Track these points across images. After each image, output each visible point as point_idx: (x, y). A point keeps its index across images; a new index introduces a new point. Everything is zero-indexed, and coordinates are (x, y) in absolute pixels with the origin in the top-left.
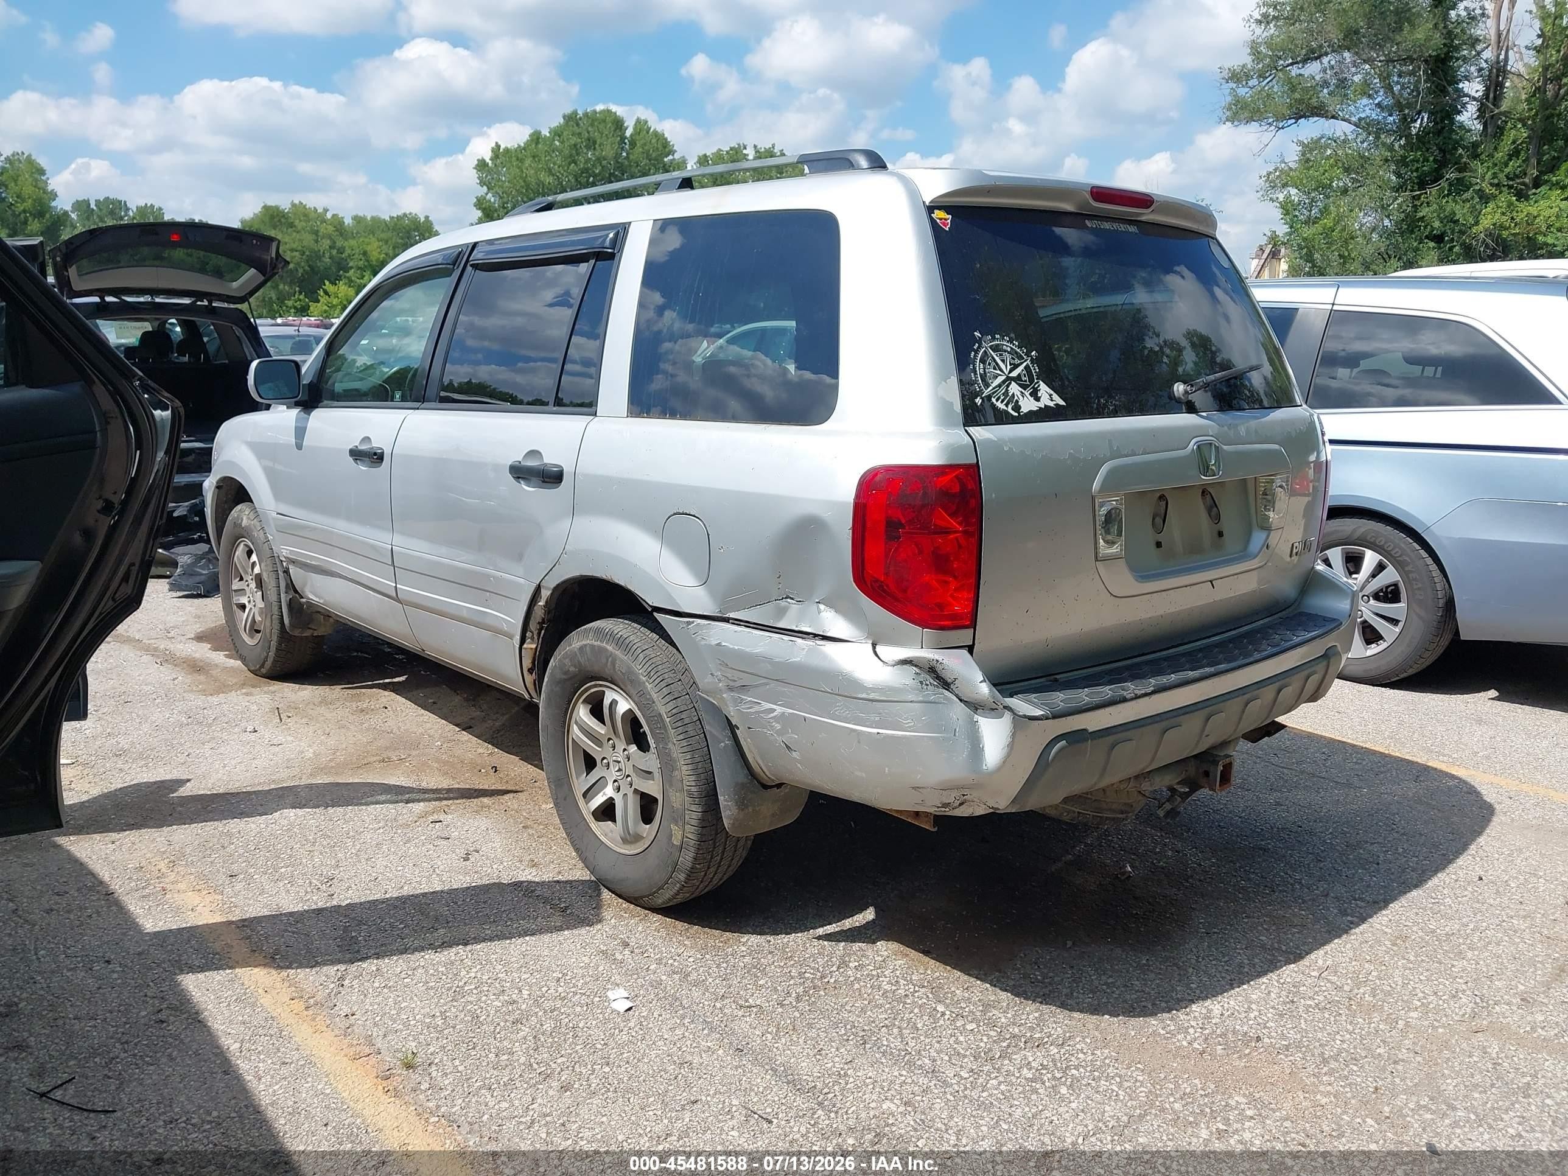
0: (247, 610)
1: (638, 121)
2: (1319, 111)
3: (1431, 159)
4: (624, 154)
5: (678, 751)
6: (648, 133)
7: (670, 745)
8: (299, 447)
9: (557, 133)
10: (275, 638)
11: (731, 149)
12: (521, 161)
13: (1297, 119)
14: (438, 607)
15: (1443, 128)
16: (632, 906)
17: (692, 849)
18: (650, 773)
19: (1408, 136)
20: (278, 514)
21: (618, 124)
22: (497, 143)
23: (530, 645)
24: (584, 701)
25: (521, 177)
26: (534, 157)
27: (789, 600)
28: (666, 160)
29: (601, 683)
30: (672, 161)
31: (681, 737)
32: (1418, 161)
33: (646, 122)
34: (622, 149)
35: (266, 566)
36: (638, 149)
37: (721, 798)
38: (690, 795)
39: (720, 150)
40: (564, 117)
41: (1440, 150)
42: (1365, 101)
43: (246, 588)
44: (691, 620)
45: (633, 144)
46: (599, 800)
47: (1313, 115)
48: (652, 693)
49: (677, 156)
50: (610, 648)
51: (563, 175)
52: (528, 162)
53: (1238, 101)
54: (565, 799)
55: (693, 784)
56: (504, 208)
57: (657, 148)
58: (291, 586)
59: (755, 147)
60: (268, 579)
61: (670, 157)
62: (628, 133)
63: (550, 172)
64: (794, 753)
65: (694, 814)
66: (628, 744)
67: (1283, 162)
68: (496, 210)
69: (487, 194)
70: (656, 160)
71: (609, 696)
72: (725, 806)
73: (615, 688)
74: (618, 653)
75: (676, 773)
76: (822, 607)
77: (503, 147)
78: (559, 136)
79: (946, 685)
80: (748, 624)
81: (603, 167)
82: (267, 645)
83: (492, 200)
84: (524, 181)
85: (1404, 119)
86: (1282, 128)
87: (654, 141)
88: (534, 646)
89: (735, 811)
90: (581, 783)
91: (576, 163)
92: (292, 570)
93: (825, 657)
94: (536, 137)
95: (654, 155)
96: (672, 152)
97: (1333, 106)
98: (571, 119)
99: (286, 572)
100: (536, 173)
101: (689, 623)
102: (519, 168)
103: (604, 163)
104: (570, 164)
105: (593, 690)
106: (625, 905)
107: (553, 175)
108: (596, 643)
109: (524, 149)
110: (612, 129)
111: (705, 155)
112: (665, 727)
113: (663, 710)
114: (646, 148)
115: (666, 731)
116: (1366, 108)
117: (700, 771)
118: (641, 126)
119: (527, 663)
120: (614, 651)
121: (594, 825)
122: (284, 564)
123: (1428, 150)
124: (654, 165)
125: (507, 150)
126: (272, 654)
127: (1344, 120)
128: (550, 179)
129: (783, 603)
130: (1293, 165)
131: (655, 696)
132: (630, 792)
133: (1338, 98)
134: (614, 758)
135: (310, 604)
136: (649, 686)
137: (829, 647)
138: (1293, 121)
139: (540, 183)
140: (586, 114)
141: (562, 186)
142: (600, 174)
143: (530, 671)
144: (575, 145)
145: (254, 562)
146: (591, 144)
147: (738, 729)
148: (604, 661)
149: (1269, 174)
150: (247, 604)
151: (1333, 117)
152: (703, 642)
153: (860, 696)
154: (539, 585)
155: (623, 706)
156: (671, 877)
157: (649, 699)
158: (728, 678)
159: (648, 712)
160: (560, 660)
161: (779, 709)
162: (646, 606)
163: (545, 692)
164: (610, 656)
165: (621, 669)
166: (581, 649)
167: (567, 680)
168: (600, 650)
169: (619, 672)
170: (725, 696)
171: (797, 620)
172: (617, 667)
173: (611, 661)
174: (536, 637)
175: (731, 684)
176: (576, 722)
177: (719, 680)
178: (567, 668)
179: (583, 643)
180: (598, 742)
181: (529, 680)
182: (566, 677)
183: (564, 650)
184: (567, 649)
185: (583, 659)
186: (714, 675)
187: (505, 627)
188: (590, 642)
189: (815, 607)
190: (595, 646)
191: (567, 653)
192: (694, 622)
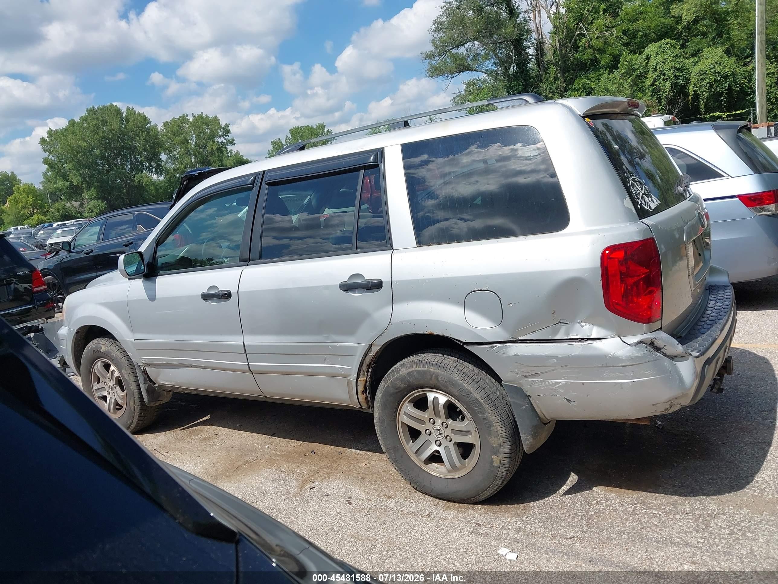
0: (108, 399)
1: (128, 109)
2: (468, 69)
3: (521, 84)
4: (123, 126)
5: (491, 415)
6: (135, 114)
7: (487, 414)
8: (152, 298)
9: (84, 119)
10: (137, 410)
11: (180, 117)
12: (66, 136)
13: (460, 72)
14: (285, 370)
15: (523, 70)
16: (461, 504)
17: (507, 466)
18: (469, 431)
19: (509, 76)
20: (135, 340)
21: (118, 111)
22: (50, 128)
23: (363, 378)
24: (410, 402)
25: (68, 145)
26: (73, 133)
27: (560, 324)
28: (147, 127)
29: (423, 389)
30: (150, 128)
31: (493, 408)
32: (516, 86)
33: (133, 109)
34: (122, 124)
35: (126, 370)
36: (131, 123)
37: (522, 436)
38: (503, 437)
39: (174, 118)
40: (87, 111)
41: (524, 79)
42: (487, 62)
43: (105, 387)
44: (494, 345)
45: (127, 121)
46: (428, 453)
47: (466, 70)
48: (469, 389)
49: (152, 124)
50: (432, 370)
51: (91, 141)
52: (70, 136)
53: (433, 67)
54: (402, 457)
55: (504, 431)
56: (60, 162)
57: (141, 122)
58: (148, 378)
59: (193, 114)
60: (128, 378)
61: (149, 125)
62: (124, 115)
63: (84, 140)
64: (572, 403)
65: (506, 447)
66: (447, 418)
67: (460, 92)
68: (56, 164)
69: (49, 156)
70: (142, 127)
71: (431, 396)
72: (525, 440)
73: (436, 390)
74: (439, 371)
75: (493, 428)
76: (583, 324)
77: (53, 130)
78: (86, 121)
79: (657, 349)
80: (532, 341)
81: (113, 134)
82: (132, 415)
83: (53, 159)
84: (70, 147)
85: (505, 68)
86: (453, 77)
87: (139, 118)
88: (365, 378)
89: (531, 440)
90: (410, 447)
91: (98, 134)
92: (148, 370)
93: (596, 349)
94: (72, 123)
95: (140, 125)
96: (149, 122)
97: (474, 65)
98: (92, 111)
99: (145, 372)
100: (76, 141)
101: (493, 347)
102: (66, 140)
103: (114, 132)
104: (94, 135)
105: (416, 395)
106: (457, 505)
107: (86, 142)
108: (420, 369)
109: (66, 130)
110: (115, 114)
111: (167, 122)
112: (481, 405)
113: (478, 397)
114: (135, 122)
115: (483, 407)
116: (489, 65)
117: (507, 424)
118: (130, 112)
119: (361, 388)
120: (435, 371)
121: (424, 467)
122: (142, 368)
123: (519, 80)
124: (141, 130)
125: (56, 132)
126: (135, 420)
127: (480, 71)
128: (84, 144)
129: (557, 326)
130: (463, 93)
131: (471, 390)
132: (451, 445)
133: (475, 62)
134: (436, 428)
135: (161, 387)
136: (466, 385)
137: (596, 344)
138: (457, 74)
139: (79, 146)
140: (99, 108)
141: (92, 147)
142: (112, 138)
143: (363, 393)
144: (96, 125)
145: (113, 371)
146: (105, 123)
147: (531, 397)
148: (429, 377)
149: (454, 98)
150: (107, 396)
151: (475, 70)
152: (504, 356)
153: (621, 365)
154: (371, 344)
155: (442, 399)
156: (492, 484)
157: (468, 392)
158: (523, 372)
159: (468, 399)
160: (392, 382)
161: (563, 382)
162: (459, 343)
163: (380, 401)
164: (434, 374)
165: (443, 379)
166: (409, 374)
167: (398, 392)
168: (425, 372)
169: (442, 382)
170: (521, 381)
171: (567, 333)
172: (440, 379)
173: (435, 377)
174: (366, 373)
175: (525, 374)
176: (405, 414)
177: (517, 374)
178: (398, 386)
179: (409, 370)
180: (422, 422)
181: (362, 397)
182: (397, 391)
183: (394, 376)
184: (396, 376)
185: (412, 379)
186: (511, 371)
187: (342, 372)
188: (416, 369)
189: (578, 325)
190: (420, 370)
191: (397, 377)
192: (496, 346)
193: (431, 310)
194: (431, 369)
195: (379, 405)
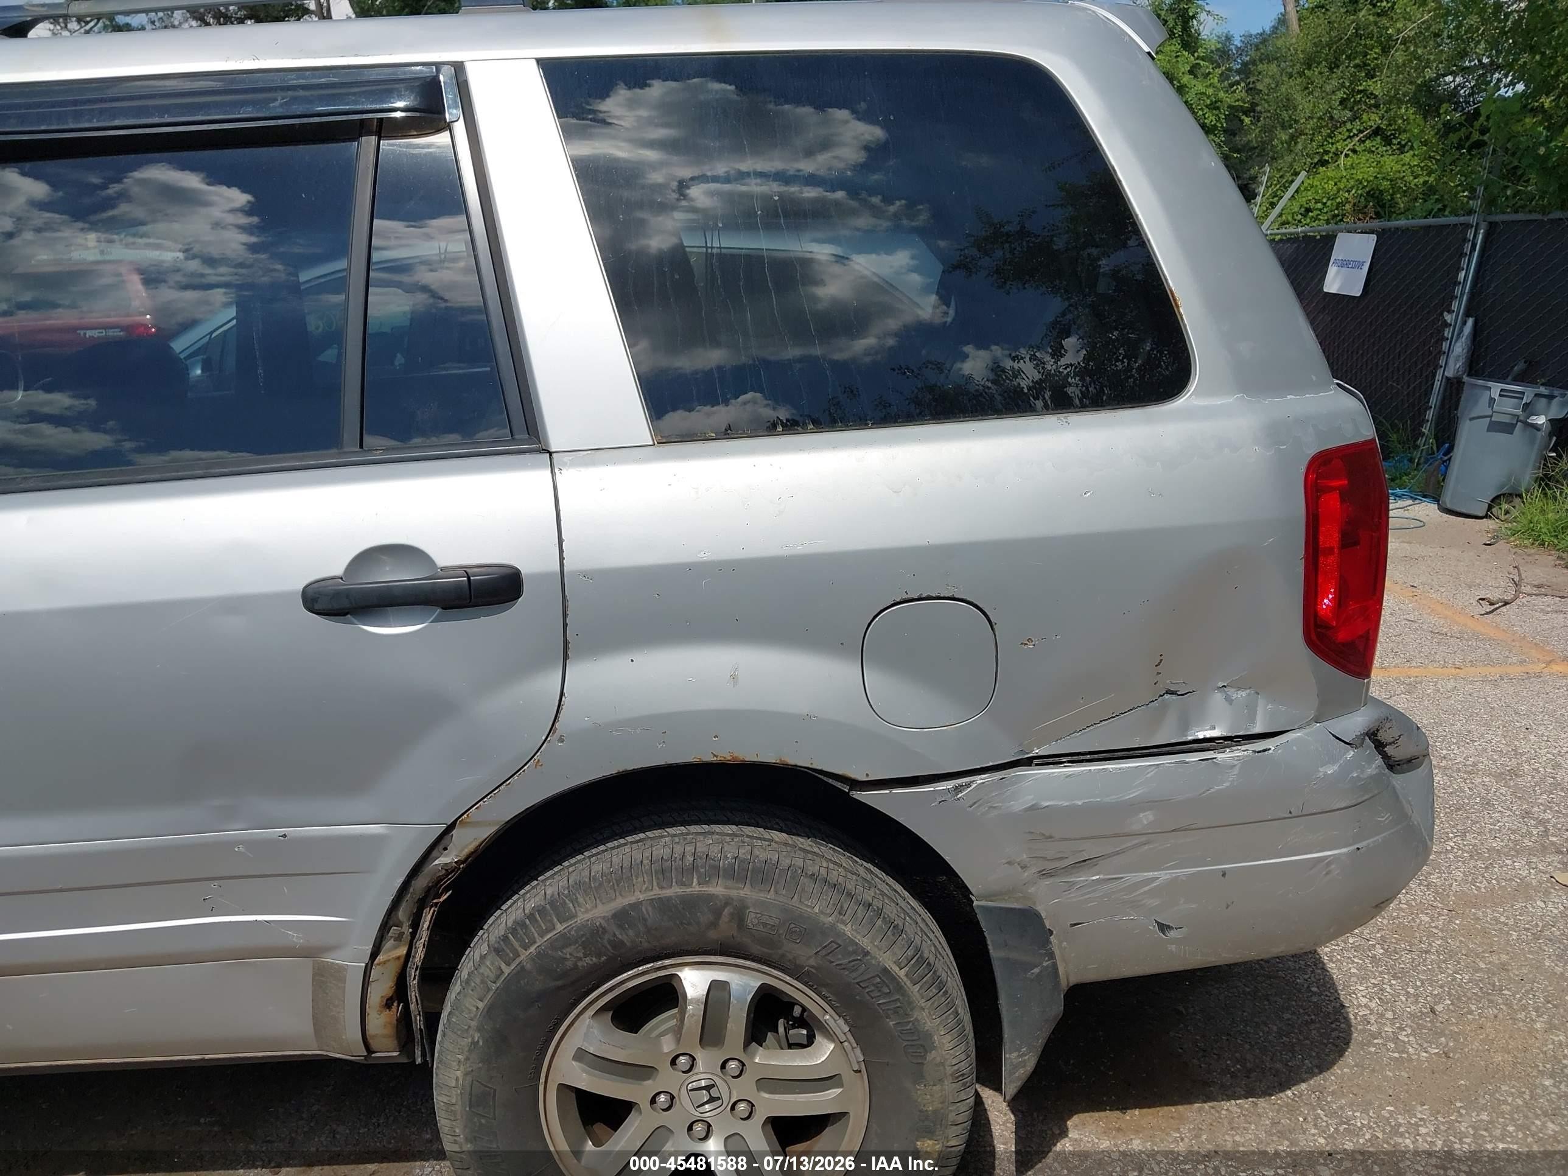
5: (931, 1018)
7: (916, 1014)
18: (833, 1077)
23: (394, 953)
24: (601, 1011)
27: (1169, 697)
29: (667, 962)
38: (958, 1077)
44: (963, 782)
48: (859, 939)
50: (718, 891)
66: (747, 1045)
71: (698, 980)
73: (724, 959)
74: (749, 893)
75: (930, 1056)
76: (1232, 692)
80: (1077, 758)
88: (403, 951)
101: (958, 789)
105: (634, 983)
108: (668, 892)
112: (900, 988)
113: (887, 960)
115: (903, 994)
119: (382, 988)
120: (734, 893)
131: (865, 942)
132: (751, 1129)
134: (694, 1085)
136: (847, 930)
143: (388, 1003)
147: (1053, 933)
148: (705, 918)
152: (993, 814)
154: (452, 823)
157: (855, 952)
158: (1045, 859)
159: (854, 975)
160: (540, 955)
161: (1163, 876)
162: (839, 785)
163: (479, 1029)
164: (726, 904)
165: (764, 919)
166: (622, 917)
167: (559, 988)
168: (691, 903)
169: (761, 928)
170: (1032, 890)
171: (1185, 727)
172: (751, 919)
173: (732, 914)
174: (407, 930)
175: (1050, 865)
176: (581, 1055)
177: (1024, 867)
178: (569, 964)
179: (622, 902)
180: (641, 1072)
181: (381, 1023)
182: (559, 983)
183: (548, 931)
184: (560, 927)
185: (631, 933)
186: (1009, 863)
187: (296, 939)
188: (650, 895)
189: (1219, 697)
190: (669, 899)
191: (562, 935)
192: (968, 785)
193: (734, 677)
194: (718, 889)
195: (474, 1044)
